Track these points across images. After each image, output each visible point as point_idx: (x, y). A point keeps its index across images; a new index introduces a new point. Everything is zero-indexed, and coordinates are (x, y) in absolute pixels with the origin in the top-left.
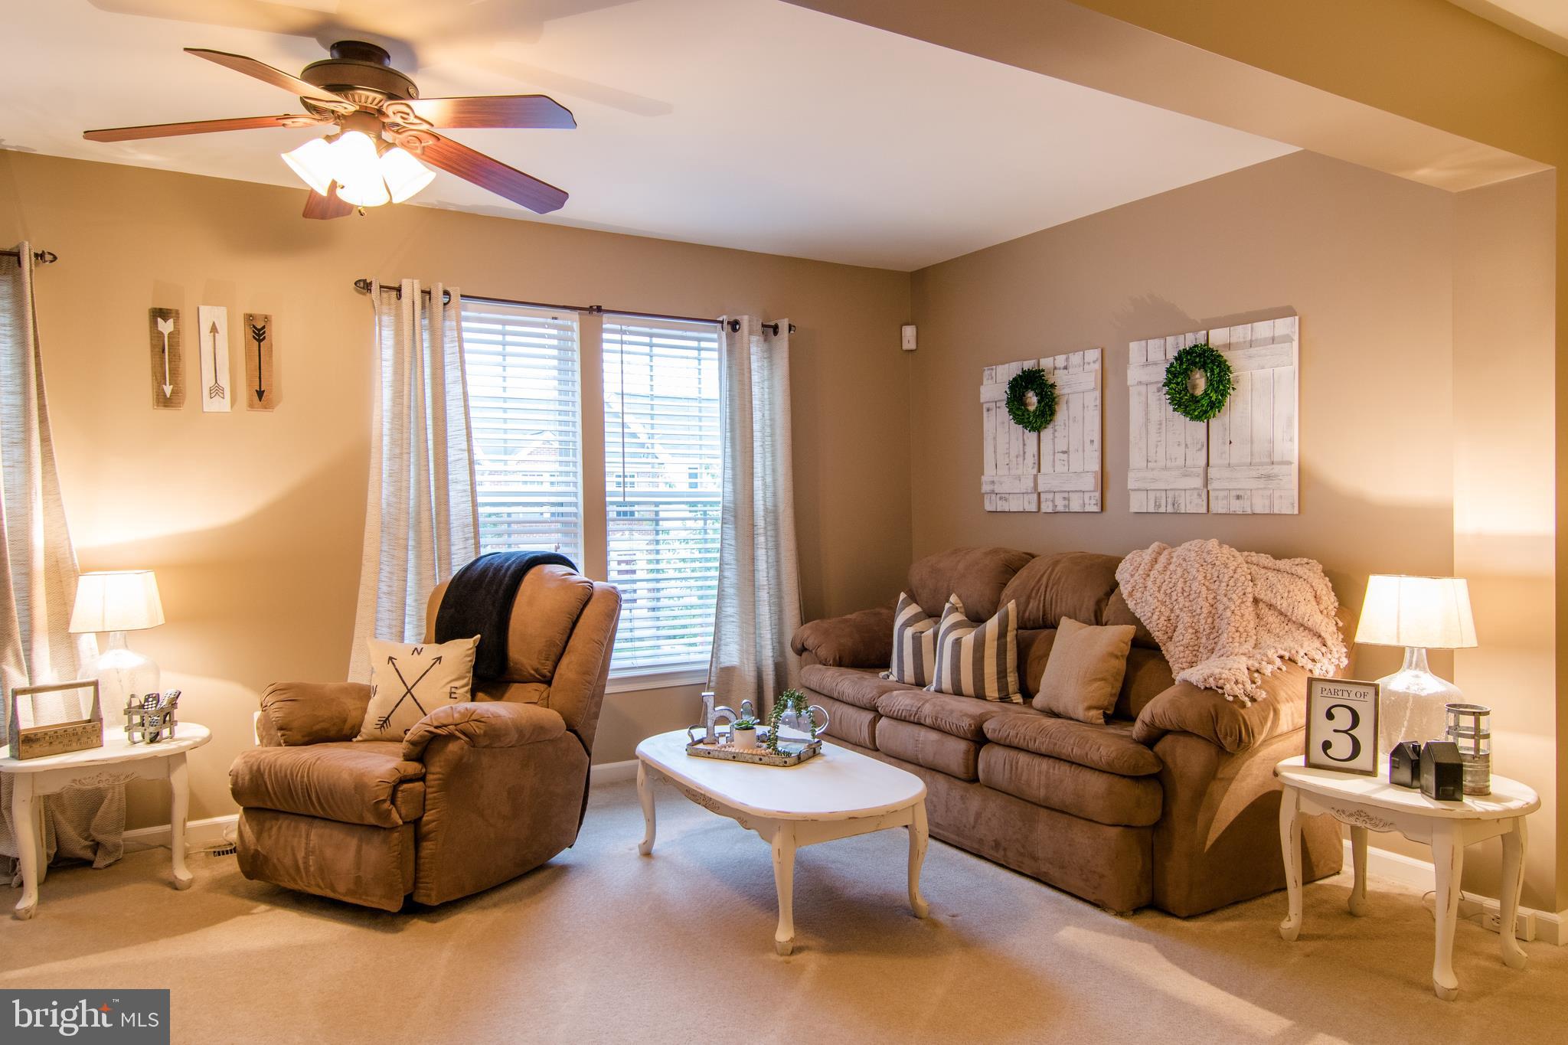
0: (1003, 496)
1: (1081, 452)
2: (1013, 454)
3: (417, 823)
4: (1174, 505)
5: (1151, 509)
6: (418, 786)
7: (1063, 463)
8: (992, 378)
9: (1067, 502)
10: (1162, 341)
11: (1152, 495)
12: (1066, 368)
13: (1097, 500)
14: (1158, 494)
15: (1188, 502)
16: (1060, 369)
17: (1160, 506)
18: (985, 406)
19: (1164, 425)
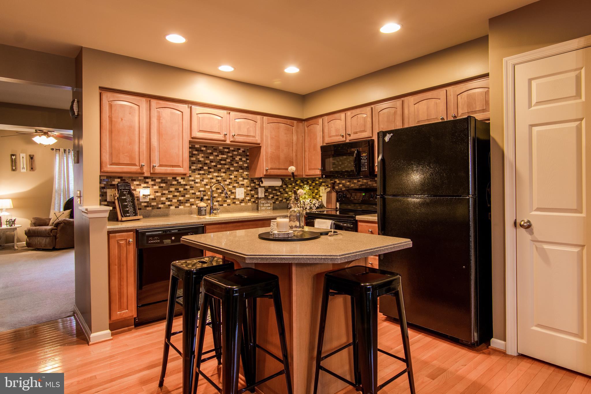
3: (56, 236)
6: (56, 230)
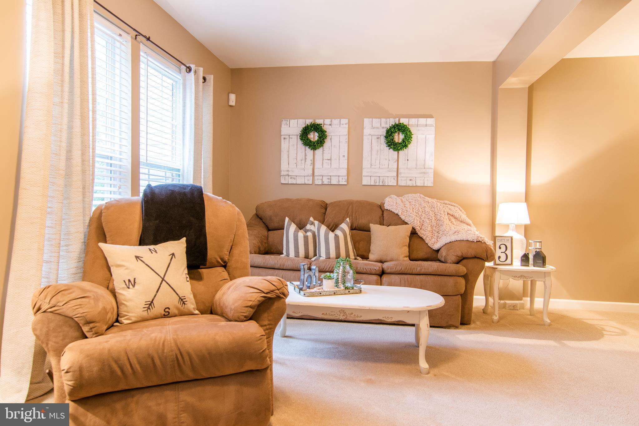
0: (293, 177)
1: (338, 160)
2: (299, 159)
4: (383, 182)
5: (373, 184)
7: (328, 164)
8: (287, 125)
9: (329, 180)
10: (380, 120)
11: (373, 179)
12: (330, 125)
13: (346, 180)
14: (376, 178)
15: (389, 181)
16: (327, 125)
17: (376, 183)
18: (282, 137)
19: (379, 152)
